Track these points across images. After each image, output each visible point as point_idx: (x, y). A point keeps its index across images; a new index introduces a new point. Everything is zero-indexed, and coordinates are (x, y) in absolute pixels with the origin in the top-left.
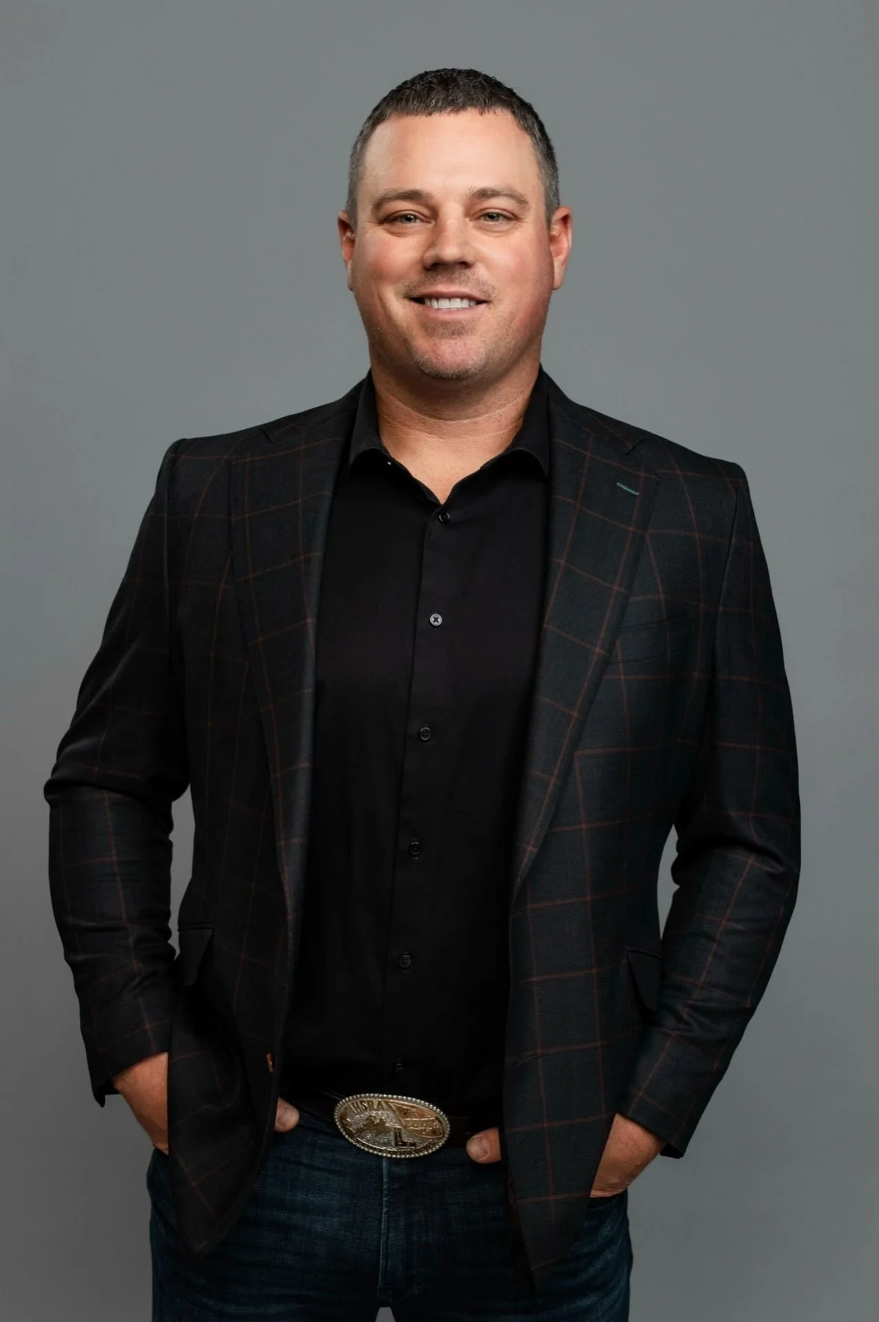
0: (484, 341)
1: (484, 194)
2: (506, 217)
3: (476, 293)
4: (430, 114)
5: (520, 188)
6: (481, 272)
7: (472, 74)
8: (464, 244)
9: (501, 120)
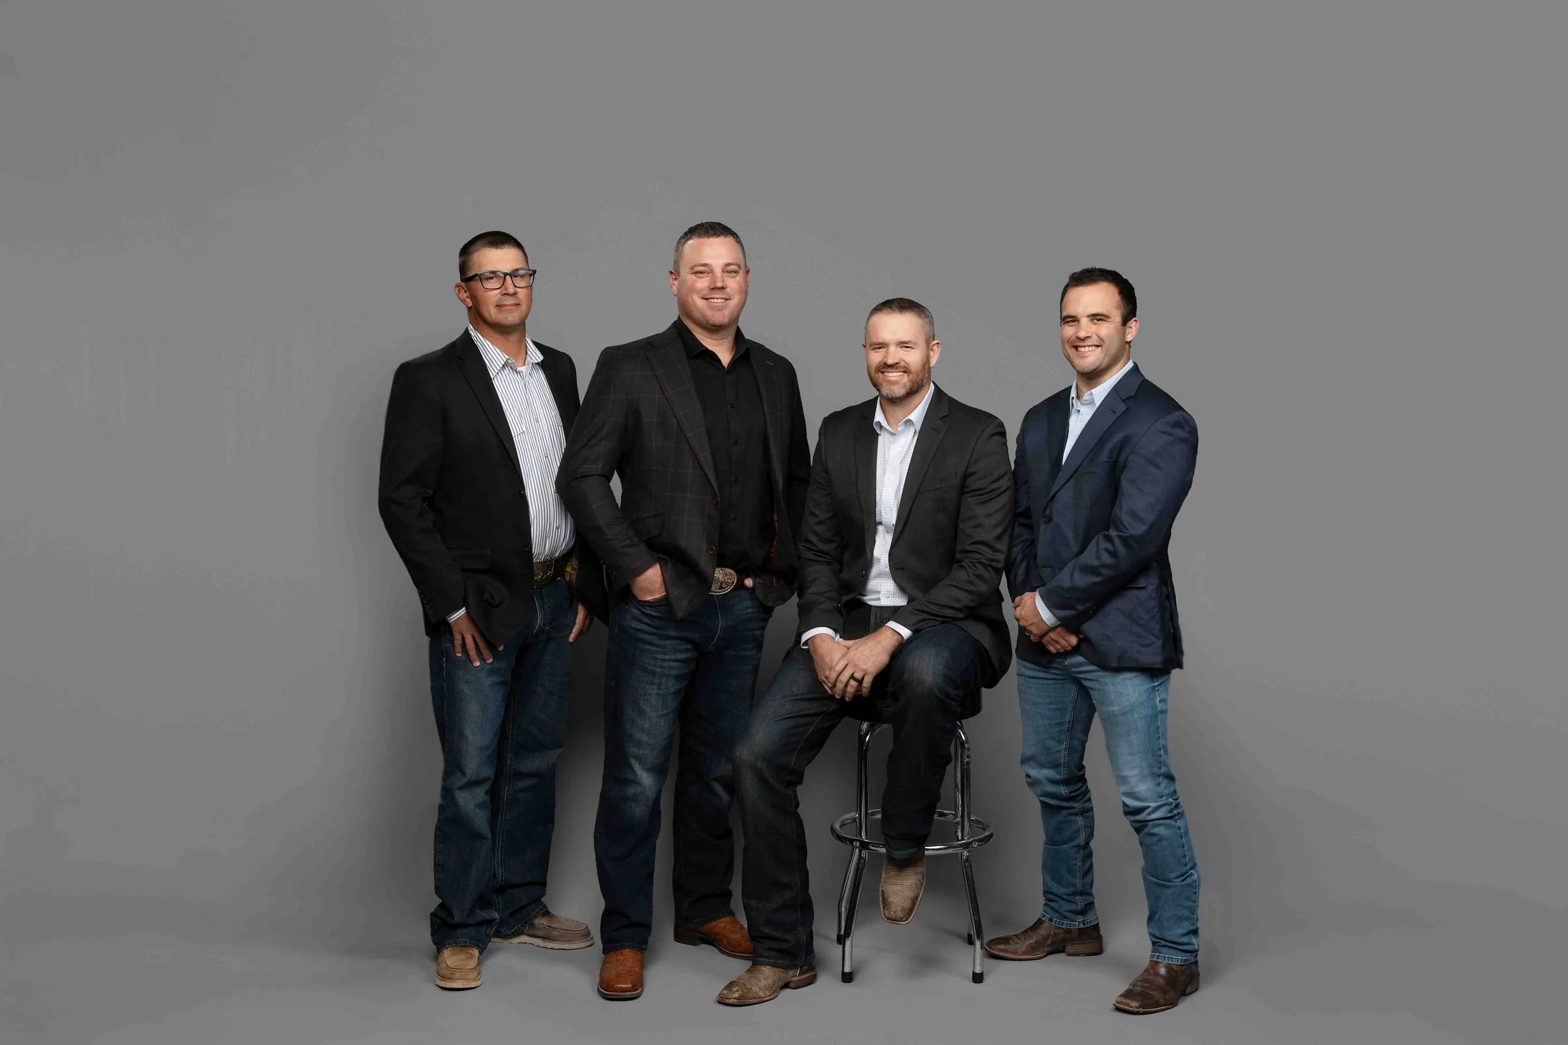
0: (729, 313)
1: (728, 265)
2: (735, 272)
3: (727, 298)
4: (709, 238)
5: (739, 263)
6: (728, 290)
7: (720, 224)
8: (723, 281)
9: (730, 240)
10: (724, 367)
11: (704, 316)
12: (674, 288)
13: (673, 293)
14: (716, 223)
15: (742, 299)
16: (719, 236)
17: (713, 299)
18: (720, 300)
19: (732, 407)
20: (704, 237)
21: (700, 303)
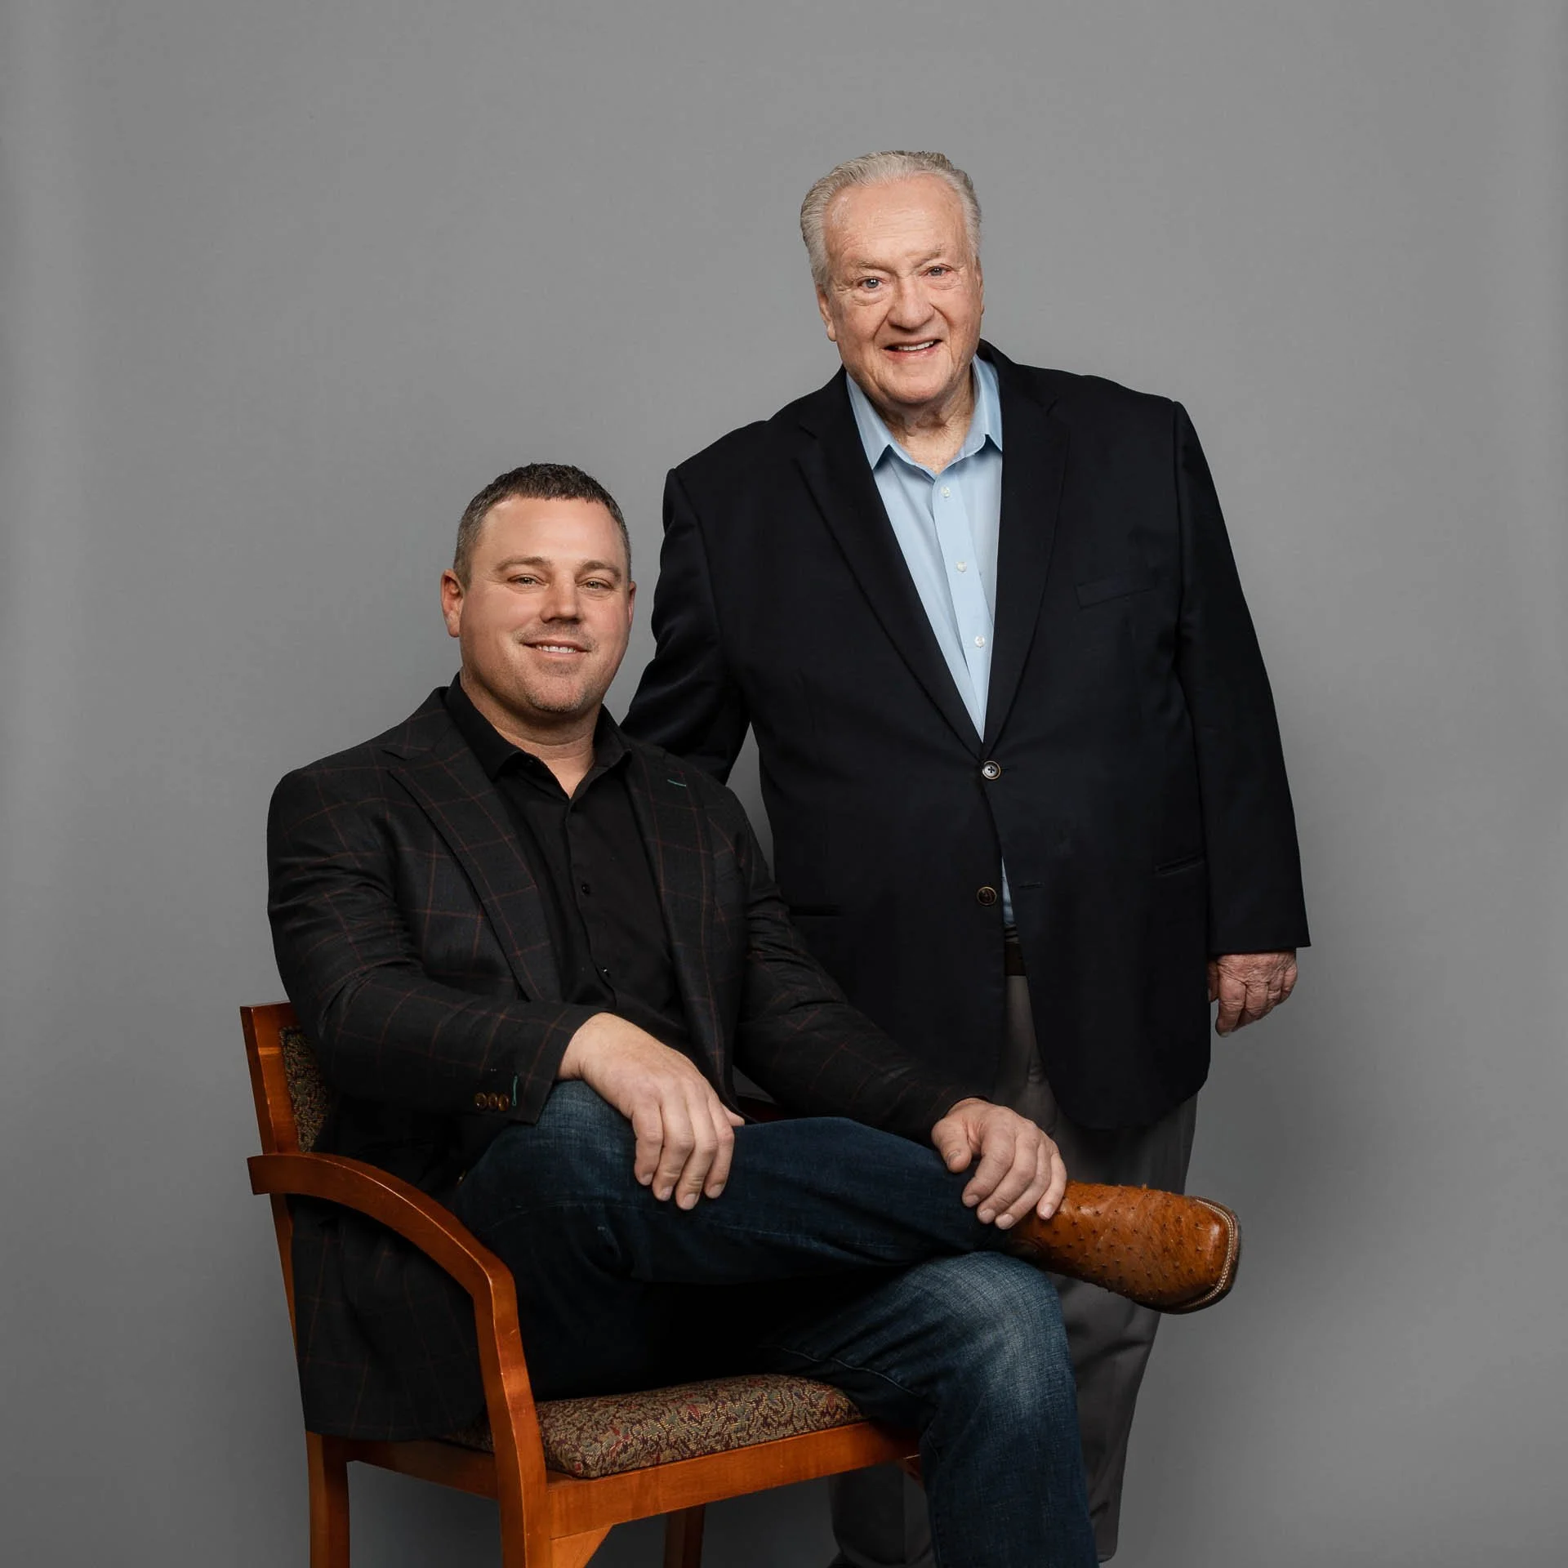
0: (584, 682)
1: (592, 566)
2: (603, 586)
3: (581, 644)
4: (549, 498)
5: (614, 564)
6: (587, 628)
7: (574, 470)
8: (577, 604)
9: (597, 508)
10: (565, 795)
11: (521, 684)
12: (454, 618)
13: (449, 627)
14: (566, 468)
15: (617, 653)
16: (571, 496)
17: (549, 644)
18: (564, 650)
19: (587, 892)
20: (537, 496)
21: (516, 654)
